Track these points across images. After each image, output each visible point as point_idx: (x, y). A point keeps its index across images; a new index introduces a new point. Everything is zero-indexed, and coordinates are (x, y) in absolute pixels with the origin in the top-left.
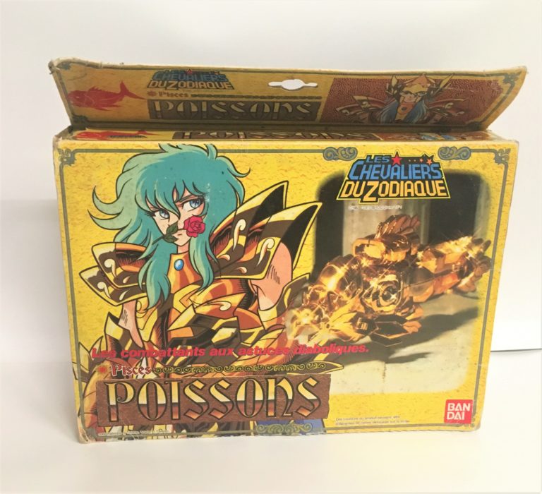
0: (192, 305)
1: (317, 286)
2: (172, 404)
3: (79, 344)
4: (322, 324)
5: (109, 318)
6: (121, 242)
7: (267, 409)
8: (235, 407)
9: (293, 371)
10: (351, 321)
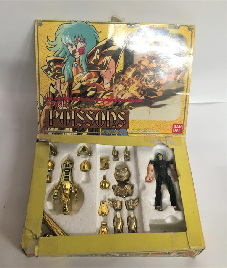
0: (80, 81)
1: (125, 75)
2: (72, 120)
3: (40, 95)
4: (126, 90)
5: (51, 85)
6: (56, 56)
7: (106, 123)
8: (95, 123)
9: (116, 109)
10: (137, 90)
